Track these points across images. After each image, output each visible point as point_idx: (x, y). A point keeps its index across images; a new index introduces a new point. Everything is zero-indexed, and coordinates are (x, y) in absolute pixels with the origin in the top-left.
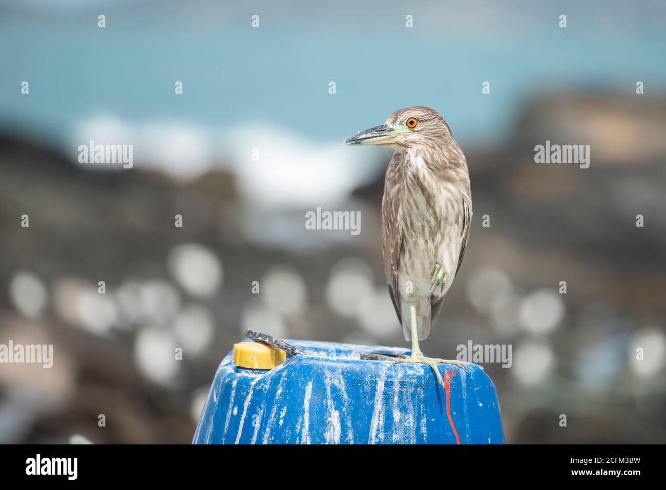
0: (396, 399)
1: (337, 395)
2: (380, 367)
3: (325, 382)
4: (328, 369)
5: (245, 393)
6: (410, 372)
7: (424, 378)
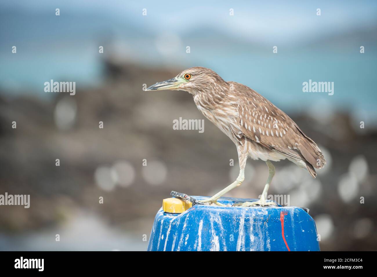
0: (252, 229)
1: (217, 227)
2: (242, 211)
3: (210, 220)
4: (212, 212)
5: (167, 227)
6: (259, 213)
7: (268, 217)
